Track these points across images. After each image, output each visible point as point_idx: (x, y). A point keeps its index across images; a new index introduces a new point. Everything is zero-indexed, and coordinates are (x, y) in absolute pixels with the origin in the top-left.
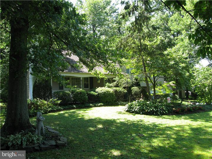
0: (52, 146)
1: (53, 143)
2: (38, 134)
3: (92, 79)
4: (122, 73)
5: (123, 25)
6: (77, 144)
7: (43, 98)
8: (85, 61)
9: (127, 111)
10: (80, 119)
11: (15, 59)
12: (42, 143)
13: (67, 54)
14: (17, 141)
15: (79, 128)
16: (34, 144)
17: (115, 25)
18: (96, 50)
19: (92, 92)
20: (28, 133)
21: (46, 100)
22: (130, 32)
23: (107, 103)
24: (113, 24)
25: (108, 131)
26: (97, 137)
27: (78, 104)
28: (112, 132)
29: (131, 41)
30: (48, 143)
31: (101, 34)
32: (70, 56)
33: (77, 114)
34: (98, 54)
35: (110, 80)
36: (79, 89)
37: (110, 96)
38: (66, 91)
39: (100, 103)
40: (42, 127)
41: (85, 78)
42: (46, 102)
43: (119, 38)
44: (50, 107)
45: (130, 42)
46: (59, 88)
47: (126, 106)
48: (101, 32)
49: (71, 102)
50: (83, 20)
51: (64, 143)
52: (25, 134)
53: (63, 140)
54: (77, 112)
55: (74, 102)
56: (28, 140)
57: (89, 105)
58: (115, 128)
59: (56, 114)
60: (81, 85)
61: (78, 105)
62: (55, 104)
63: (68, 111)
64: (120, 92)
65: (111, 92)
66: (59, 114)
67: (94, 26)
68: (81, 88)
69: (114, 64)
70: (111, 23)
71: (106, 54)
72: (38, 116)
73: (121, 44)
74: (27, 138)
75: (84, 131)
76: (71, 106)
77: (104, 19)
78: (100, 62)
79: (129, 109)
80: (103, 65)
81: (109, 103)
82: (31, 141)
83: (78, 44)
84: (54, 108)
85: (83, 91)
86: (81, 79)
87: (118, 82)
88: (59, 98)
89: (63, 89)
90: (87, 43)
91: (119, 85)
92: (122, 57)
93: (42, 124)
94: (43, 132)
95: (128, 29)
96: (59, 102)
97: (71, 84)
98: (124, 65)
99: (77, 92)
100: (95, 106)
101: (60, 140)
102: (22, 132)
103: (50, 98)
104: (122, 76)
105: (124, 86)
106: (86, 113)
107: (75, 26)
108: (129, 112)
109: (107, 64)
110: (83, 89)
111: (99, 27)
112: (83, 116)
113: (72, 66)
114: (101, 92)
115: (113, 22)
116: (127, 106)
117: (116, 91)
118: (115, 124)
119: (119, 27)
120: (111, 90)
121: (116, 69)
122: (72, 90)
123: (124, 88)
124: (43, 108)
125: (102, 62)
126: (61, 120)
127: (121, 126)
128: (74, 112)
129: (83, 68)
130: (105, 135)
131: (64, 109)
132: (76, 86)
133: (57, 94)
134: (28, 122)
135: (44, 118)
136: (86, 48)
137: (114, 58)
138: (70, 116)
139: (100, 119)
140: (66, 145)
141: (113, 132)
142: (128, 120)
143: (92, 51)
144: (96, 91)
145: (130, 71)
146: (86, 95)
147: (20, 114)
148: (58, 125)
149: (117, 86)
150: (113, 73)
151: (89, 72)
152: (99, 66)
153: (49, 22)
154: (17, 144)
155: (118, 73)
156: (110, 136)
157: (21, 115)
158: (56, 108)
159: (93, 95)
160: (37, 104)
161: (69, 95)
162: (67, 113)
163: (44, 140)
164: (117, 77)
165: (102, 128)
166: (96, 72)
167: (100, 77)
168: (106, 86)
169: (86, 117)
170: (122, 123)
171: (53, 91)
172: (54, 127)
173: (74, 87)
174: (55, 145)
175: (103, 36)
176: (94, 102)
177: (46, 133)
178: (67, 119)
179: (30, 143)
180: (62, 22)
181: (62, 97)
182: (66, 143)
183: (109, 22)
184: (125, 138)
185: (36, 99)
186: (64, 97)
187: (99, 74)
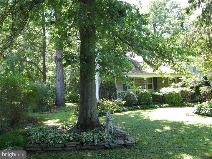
0: (121, 145)
1: (122, 142)
2: (107, 133)
3: (155, 79)
4: (190, 72)
5: (187, 20)
6: (145, 145)
7: (108, 99)
8: (149, 61)
9: (196, 113)
10: (145, 119)
11: (85, 63)
12: (112, 141)
13: (131, 56)
14: (89, 138)
15: (146, 129)
16: (104, 142)
17: (177, 21)
18: (160, 49)
19: (157, 93)
20: (98, 132)
21: (111, 101)
22: (196, 27)
23: (173, 104)
24: (175, 21)
25: (176, 133)
26: (165, 139)
27: (142, 104)
28: (180, 135)
29: (198, 36)
30: (118, 142)
31: (163, 33)
32: (134, 57)
33: (142, 115)
34: (164, 53)
35: (175, 80)
36: (143, 90)
37: (175, 96)
38: (130, 92)
39: (165, 104)
40: (111, 127)
41: (148, 78)
42: (111, 103)
43: (184, 35)
44: (115, 107)
45: (196, 37)
46: (123, 89)
47: (194, 107)
48: (163, 31)
49: (135, 102)
50: (146, 20)
51: (132, 143)
52: (96, 133)
53: (131, 140)
54: (141, 113)
55: (139, 103)
56: (99, 138)
57: (154, 106)
58: (184, 131)
59: (121, 114)
60: (145, 85)
61: (142, 106)
62: (120, 104)
63: (133, 112)
64: (187, 92)
65: (177, 92)
66: (125, 115)
67: (155, 25)
68: (145, 89)
69: (180, 63)
70: (173, 19)
71: (171, 52)
72: (107, 116)
73: (187, 41)
74: (98, 136)
75: (151, 133)
76: (135, 106)
77: (165, 16)
78: (165, 61)
79: (199, 111)
80: (169, 64)
81: (175, 104)
82: (101, 139)
83: (142, 44)
84: (119, 108)
85: (147, 91)
86: (145, 79)
87: (184, 82)
88: (123, 98)
89: (127, 90)
90: (151, 42)
91: (186, 85)
92: (189, 54)
93: (111, 123)
94: (111, 131)
95: (193, 24)
96: (124, 102)
97: (134, 84)
98: (192, 63)
99: (141, 93)
100: (160, 107)
101: (128, 140)
102: (93, 130)
103: (115, 99)
104: (190, 75)
105: (191, 86)
106: (152, 114)
107: (139, 27)
108: (199, 114)
109: (173, 63)
110: (147, 90)
111: (160, 25)
112: (148, 117)
113: (136, 67)
114: (166, 93)
115: (175, 19)
116: (196, 107)
117: (182, 92)
118: (184, 127)
119: (182, 23)
120: (177, 91)
121: (182, 67)
122: (136, 91)
123: (192, 88)
124: (109, 108)
125: (167, 61)
126: (127, 120)
127: (190, 129)
128: (139, 113)
129: (147, 68)
130: (174, 137)
131: (129, 110)
132: (140, 87)
133: (121, 95)
134: (98, 121)
135: (113, 118)
136: (150, 48)
137: (180, 56)
138: (136, 116)
139: (166, 121)
140: (134, 145)
141: (182, 135)
142: (198, 123)
143: (156, 50)
144: (161, 92)
145: (197, 69)
146: (151, 95)
147: (90, 113)
148: (125, 125)
149: (184, 86)
150: (180, 72)
151: (153, 72)
152: (164, 65)
153: (114, 25)
154: (90, 141)
155: (185, 72)
156: (180, 139)
157: (91, 115)
158: (121, 108)
159: (158, 96)
160: (103, 105)
161: (133, 95)
162: (132, 113)
163: (113, 139)
164: (183, 76)
165: (169, 130)
166: (161, 72)
167: (166, 76)
168: (172, 87)
169: (152, 119)
170: (190, 126)
171: (118, 92)
172: (120, 127)
173: (138, 87)
174: (123, 145)
175: (165, 34)
176: (159, 103)
177: (115, 132)
178: (133, 120)
179: (101, 140)
180: (126, 25)
181: (126, 98)
182: (134, 143)
183: (171, 19)
184: (197, 143)
185: (103, 99)
186: (128, 98)
187: (164, 74)
